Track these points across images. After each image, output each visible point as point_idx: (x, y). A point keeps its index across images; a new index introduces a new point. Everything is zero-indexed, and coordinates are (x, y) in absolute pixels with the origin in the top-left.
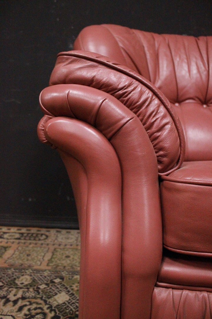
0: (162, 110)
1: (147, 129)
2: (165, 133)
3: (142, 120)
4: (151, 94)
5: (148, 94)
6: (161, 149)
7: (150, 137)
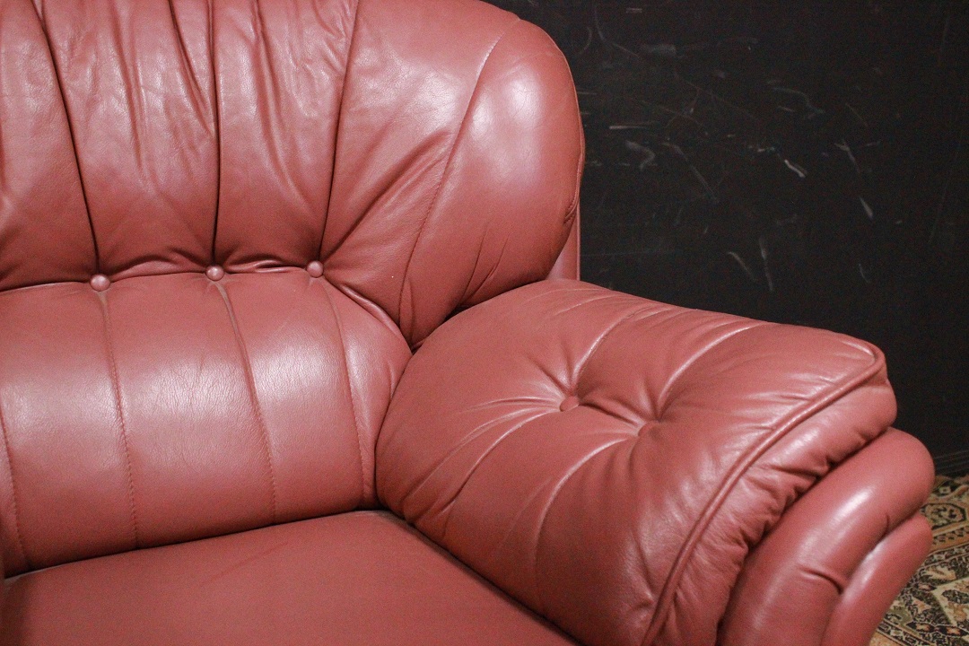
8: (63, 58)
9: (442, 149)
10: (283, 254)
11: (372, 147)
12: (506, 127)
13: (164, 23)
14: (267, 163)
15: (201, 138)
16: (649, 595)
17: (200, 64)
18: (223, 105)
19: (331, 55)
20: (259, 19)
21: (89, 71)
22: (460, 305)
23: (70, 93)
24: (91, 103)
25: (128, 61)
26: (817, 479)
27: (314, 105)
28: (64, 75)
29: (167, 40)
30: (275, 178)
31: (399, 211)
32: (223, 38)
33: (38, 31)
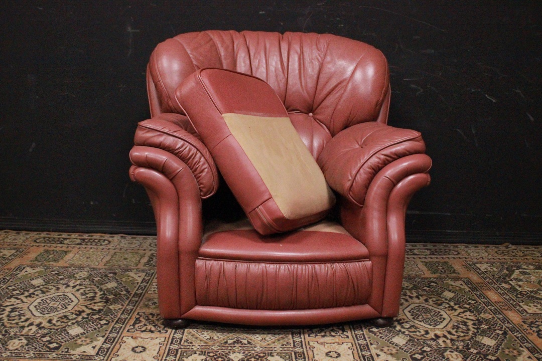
0: (202, 159)
1: (193, 172)
2: (204, 174)
3: (190, 167)
4: (196, 150)
5: (194, 150)
6: (201, 184)
7: (195, 176)
8: (252, 57)
9: (344, 84)
10: (303, 110)
11: (327, 82)
12: (365, 79)
13: (277, 49)
14: (299, 86)
15: (283, 78)
16: (350, 178)
17: (285, 60)
18: (289, 70)
19: (319, 58)
20: (301, 48)
21: (257, 61)
22: (346, 126)
23: (253, 66)
24: (257, 68)
25: (267, 58)
26: (395, 159)
27: (313, 71)
28: (252, 62)
29: (277, 53)
30: (301, 90)
31: (333, 99)
32: (292, 52)
33: (246, 50)
